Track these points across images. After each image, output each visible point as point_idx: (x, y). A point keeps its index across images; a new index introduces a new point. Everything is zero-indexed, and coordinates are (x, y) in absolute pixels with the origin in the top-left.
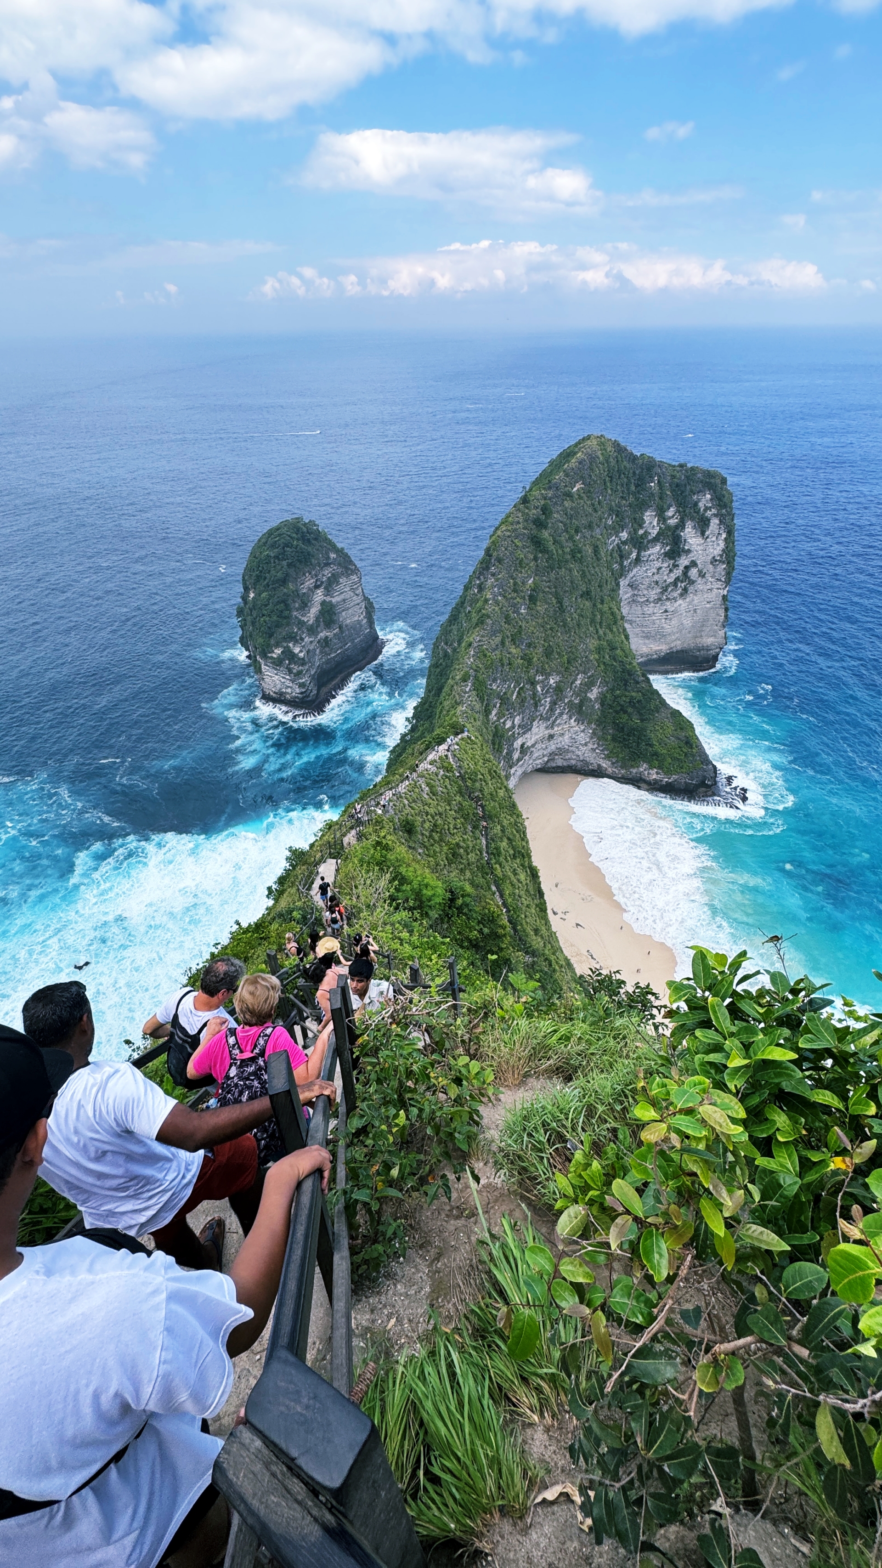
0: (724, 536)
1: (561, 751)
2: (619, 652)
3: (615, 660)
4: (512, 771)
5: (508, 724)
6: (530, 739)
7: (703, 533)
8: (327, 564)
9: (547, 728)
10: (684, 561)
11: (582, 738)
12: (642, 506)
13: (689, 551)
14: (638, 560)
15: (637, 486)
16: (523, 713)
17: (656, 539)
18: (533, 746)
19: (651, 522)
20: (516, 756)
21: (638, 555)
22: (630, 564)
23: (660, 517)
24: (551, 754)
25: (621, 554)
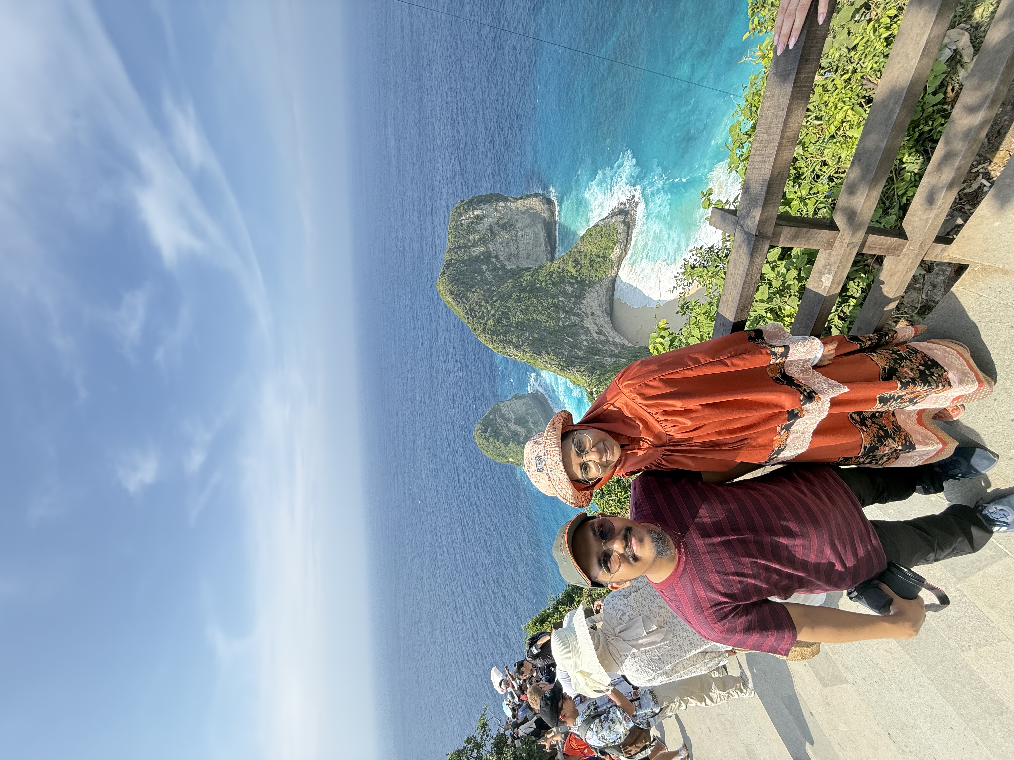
0: (482, 205)
1: (600, 306)
4: (611, 339)
5: (585, 343)
6: (593, 329)
8: (496, 421)
9: (587, 317)
10: (496, 228)
13: (491, 226)
14: (497, 257)
16: (579, 334)
17: (486, 247)
18: (597, 325)
20: (603, 338)
21: (494, 257)
22: (499, 262)
23: (474, 245)
24: (603, 312)
25: (494, 269)
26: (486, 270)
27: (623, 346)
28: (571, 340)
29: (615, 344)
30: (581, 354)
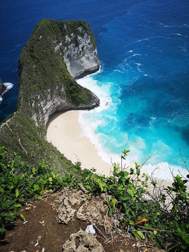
0: (89, 37)
1: (59, 106)
2: (66, 77)
3: (65, 79)
4: (45, 116)
5: (39, 105)
6: (48, 106)
7: (83, 38)
9: (52, 102)
10: (80, 46)
11: (64, 101)
12: (64, 35)
13: (81, 44)
14: (67, 50)
15: (60, 30)
16: (43, 101)
17: (71, 43)
18: (50, 108)
19: (68, 39)
20: (45, 112)
21: (67, 48)
22: (65, 51)
23: (70, 36)
24: (56, 108)
25: (61, 50)
26: (60, 45)
27: (44, 122)
28: (39, 98)
29: (43, 118)
30: (33, 105)
